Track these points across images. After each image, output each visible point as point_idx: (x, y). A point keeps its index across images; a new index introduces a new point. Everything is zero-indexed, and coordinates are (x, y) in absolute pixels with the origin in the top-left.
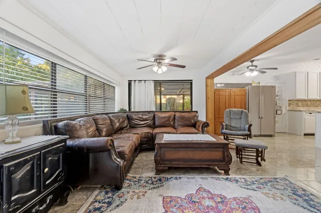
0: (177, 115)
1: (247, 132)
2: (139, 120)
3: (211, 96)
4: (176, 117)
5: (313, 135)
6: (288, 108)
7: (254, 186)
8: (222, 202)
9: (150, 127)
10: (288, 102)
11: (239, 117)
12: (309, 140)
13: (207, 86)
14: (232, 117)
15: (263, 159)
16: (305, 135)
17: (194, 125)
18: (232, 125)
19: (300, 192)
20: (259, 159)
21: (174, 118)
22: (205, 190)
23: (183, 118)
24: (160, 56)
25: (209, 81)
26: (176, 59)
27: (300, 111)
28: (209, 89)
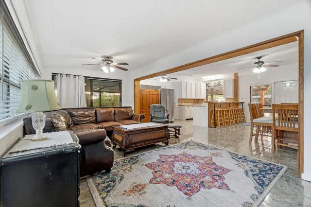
0: (116, 110)
1: (166, 120)
2: (82, 117)
3: (138, 95)
4: (116, 112)
5: (192, 119)
6: (178, 104)
7: (183, 147)
8: (176, 157)
9: (93, 123)
10: (178, 100)
11: (159, 110)
12: (189, 122)
13: (135, 86)
14: (155, 110)
15: (179, 134)
16: (187, 120)
17: (131, 118)
18: (156, 116)
19: (200, 145)
20: (177, 135)
21: (115, 113)
22: (163, 155)
23: (122, 113)
24: (108, 57)
25: (136, 82)
26: (127, 64)
27: (184, 105)
28: (136, 88)
